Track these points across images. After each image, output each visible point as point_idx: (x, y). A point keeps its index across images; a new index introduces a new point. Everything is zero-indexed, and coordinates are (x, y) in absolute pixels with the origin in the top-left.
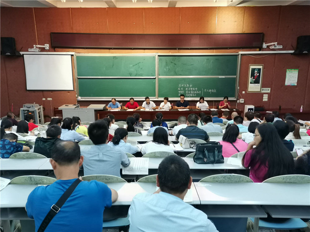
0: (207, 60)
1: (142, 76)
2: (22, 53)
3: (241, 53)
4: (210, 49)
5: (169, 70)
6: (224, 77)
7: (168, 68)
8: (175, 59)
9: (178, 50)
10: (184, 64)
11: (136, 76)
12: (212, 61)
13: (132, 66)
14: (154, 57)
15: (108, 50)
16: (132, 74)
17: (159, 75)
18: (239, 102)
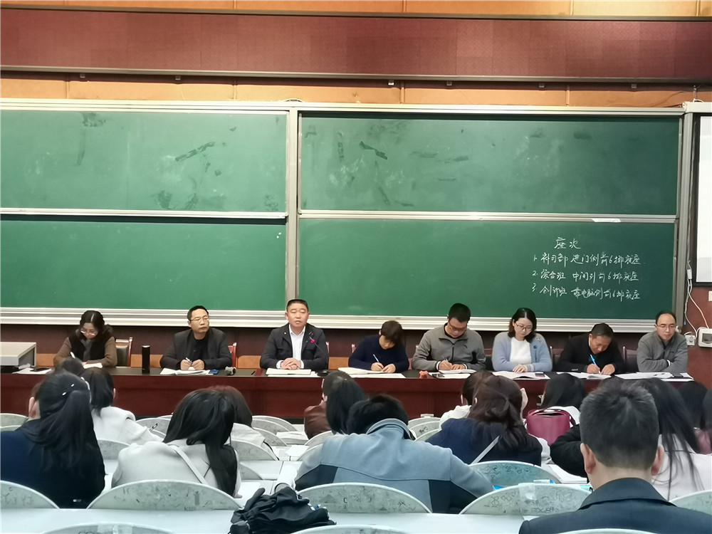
0: (535, 136)
1: (220, 208)
3: (691, 106)
4: (549, 85)
5: (349, 184)
6: (615, 219)
7: (349, 174)
8: (383, 128)
9: (396, 89)
10: (422, 156)
11: (189, 210)
12: (556, 143)
13: (174, 158)
14: (278, 119)
15: (61, 83)
16: (170, 197)
17: (301, 203)
18: (693, 344)
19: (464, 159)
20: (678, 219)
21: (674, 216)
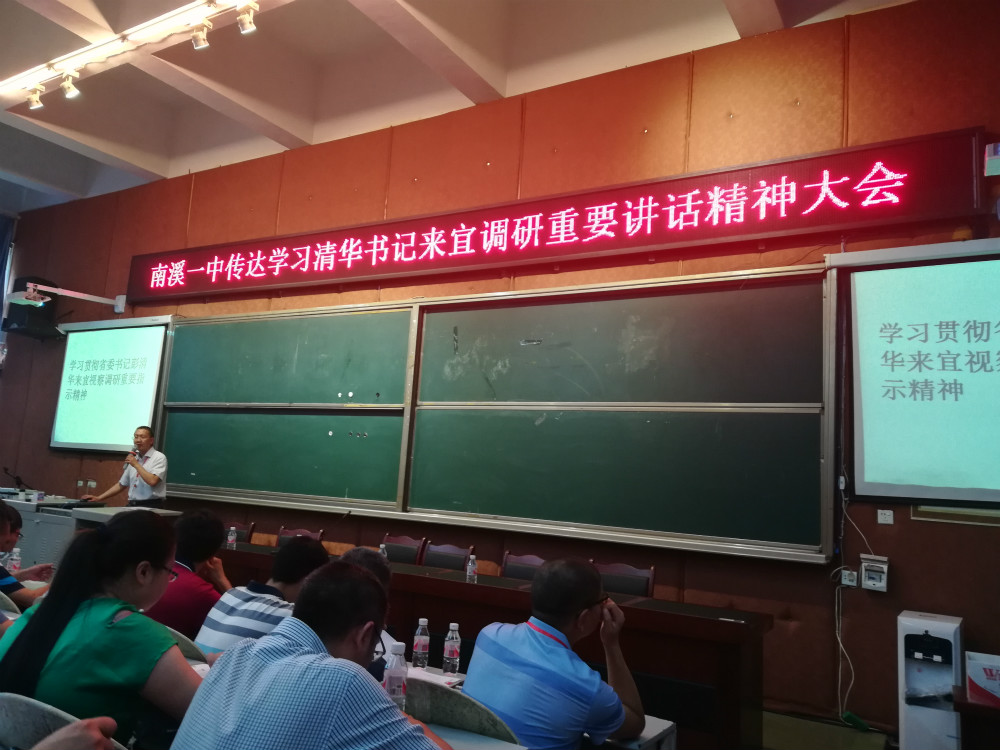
4: (660, 258)
7: (461, 365)
9: (507, 278)
14: (403, 315)
18: (854, 584)
19: (567, 344)
20: (823, 408)
21: (819, 405)
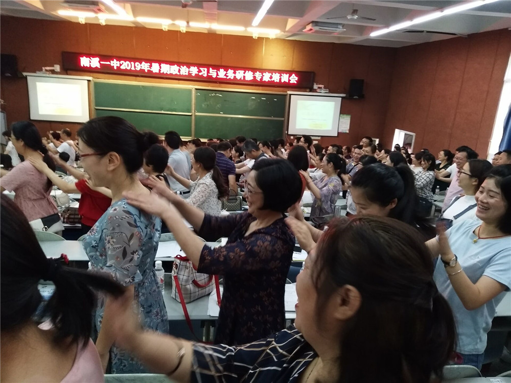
2: (25, 74)
3: (289, 92)
4: (256, 85)
5: (207, 107)
7: (207, 104)
15: (134, 78)
16: (162, 108)
17: (196, 111)
19: (235, 102)
21: (284, 119)
